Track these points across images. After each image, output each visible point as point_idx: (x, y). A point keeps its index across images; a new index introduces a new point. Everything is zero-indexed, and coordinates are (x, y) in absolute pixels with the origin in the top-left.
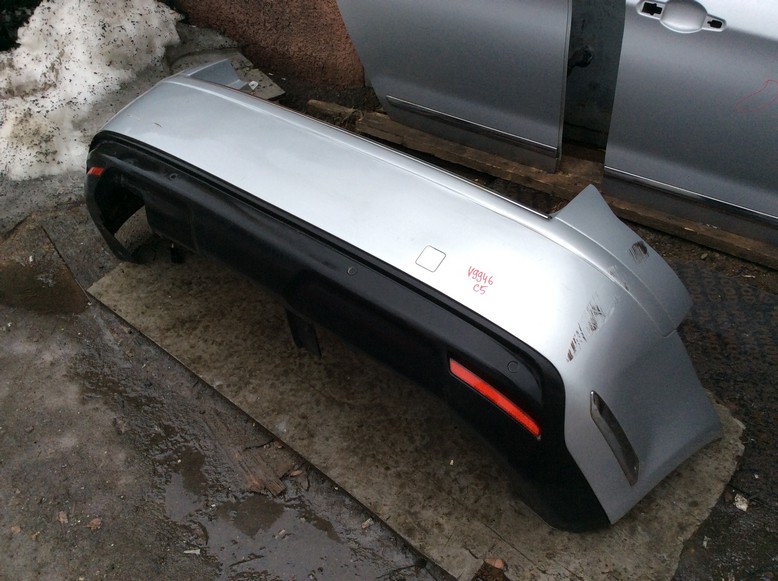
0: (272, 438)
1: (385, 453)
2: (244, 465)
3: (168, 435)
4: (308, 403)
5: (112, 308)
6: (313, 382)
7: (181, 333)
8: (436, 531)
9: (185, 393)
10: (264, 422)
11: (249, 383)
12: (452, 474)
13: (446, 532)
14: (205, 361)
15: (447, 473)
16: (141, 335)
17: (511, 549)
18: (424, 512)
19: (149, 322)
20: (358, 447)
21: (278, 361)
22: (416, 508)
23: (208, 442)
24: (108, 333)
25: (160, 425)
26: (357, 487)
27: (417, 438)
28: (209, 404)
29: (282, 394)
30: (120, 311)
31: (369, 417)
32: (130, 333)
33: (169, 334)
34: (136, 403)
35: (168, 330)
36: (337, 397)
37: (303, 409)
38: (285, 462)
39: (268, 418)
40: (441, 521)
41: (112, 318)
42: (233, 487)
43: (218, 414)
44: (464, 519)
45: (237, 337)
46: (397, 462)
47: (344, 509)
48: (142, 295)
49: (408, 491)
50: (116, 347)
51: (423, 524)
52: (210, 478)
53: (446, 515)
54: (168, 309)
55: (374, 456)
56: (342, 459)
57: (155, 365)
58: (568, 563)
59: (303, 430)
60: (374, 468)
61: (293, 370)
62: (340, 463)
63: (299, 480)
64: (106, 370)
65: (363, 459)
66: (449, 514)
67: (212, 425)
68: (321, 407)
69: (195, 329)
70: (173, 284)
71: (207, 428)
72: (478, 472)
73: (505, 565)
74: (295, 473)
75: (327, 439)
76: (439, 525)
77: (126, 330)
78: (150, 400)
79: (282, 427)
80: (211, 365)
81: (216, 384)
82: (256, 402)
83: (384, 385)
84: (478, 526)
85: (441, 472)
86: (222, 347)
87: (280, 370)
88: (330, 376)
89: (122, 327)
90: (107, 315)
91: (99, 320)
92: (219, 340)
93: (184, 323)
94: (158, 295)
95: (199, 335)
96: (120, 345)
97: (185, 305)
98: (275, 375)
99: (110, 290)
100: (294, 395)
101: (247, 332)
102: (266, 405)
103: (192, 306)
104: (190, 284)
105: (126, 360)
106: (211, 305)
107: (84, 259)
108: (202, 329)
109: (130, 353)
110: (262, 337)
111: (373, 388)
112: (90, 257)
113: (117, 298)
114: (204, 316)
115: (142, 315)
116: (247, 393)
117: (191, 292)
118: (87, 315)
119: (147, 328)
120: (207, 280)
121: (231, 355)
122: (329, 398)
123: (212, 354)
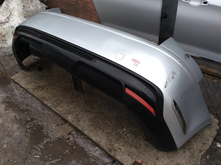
0: (66, 121)
1: (103, 126)
2: (56, 130)
3: (32, 121)
4: (79, 111)
5: (18, 83)
6: (80, 105)
7: (39, 90)
8: (119, 150)
9: (39, 108)
10: (64, 116)
11: (59, 105)
12: (125, 133)
13: (122, 151)
14: (46, 98)
15: (123, 133)
16: (26, 91)
17: (144, 157)
18: (115, 144)
19: (30, 87)
20: (94, 124)
21: (69, 99)
22: (112, 143)
23: (45, 123)
24: (16, 90)
25: (30, 118)
26: (93, 136)
27: (114, 122)
28: (46, 112)
29: (70, 108)
30: (21, 83)
31: (98, 116)
32: (23, 90)
33: (35, 90)
34: (23, 111)
35: (35, 89)
36: (88, 110)
37: (77, 113)
38: (70, 129)
39: (65, 115)
40: (121, 147)
41: (18, 86)
42: (52, 137)
43: (49, 114)
44: (129, 147)
45: (57, 92)
46: (107, 129)
47: (89, 144)
48: (28, 79)
49: (110, 138)
50: (18, 95)
51: (115, 148)
52: (45, 134)
53: (122, 145)
54: (36, 83)
55: (99, 127)
56: (89, 128)
57: (30, 99)
58: (163, 161)
59: (76, 119)
60: (99, 131)
61: (74, 101)
62: (88, 129)
63: (74, 135)
64: (14, 101)
65: (95, 128)
67: (47, 118)
68: (83, 112)
69: (44, 89)
70: (38, 77)
71: (45, 119)
72: (133, 133)
73: (142, 161)
74: (73, 133)
75: (84, 122)
76: (120, 149)
77: (22, 89)
78: (28, 110)
79: (70, 118)
80: (48, 99)
81: (49, 105)
82: (62, 110)
83: (103, 107)
84: (133, 149)
85: (121, 133)
86: (52, 94)
87: (70, 101)
88: (86, 103)
89: (21, 89)
90: (16, 85)
91: (14, 87)
92: (51, 92)
93: (40, 87)
94: (33, 79)
95: (45, 91)
96: (20, 94)
97: (41, 82)
98: (68, 103)
99: (18, 78)
100: (74, 109)
101: (60, 90)
102: (65, 111)
103: (43, 83)
104: (43, 77)
105: (21, 98)
106: (49, 83)
107: (11, 70)
108: (46, 89)
109: (22, 96)
110: (65, 92)
111: (100, 107)
112: (13, 69)
113: (20, 80)
114: (47, 85)
115: (27, 85)
116: (59, 108)
117: (44, 79)
118: (10, 85)
119: (28, 89)
120: (49, 76)
121: (54, 97)
122: (85, 110)
123: (48, 96)
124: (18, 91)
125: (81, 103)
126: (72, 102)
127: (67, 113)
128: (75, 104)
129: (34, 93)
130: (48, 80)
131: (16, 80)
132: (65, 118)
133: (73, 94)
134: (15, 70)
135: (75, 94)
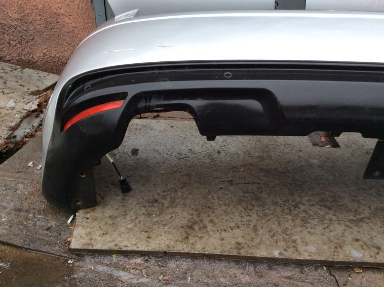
4: (345, 230)
6: (327, 218)
7: (200, 235)
11: (294, 241)
14: (245, 243)
16: (166, 255)
19: (161, 242)
21: (289, 217)
24: (122, 273)
28: (273, 275)
29: (322, 234)
30: (126, 246)
32: (146, 261)
33: (191, 241)
35: (187, 238)
36: (353, 218)
37: (349, 237)
39: (340, 254)
41: (114, 258)
45: (242, 217)
48: (129, 226)
54: (165, 225)
59: (369, 248)
61: (305, 217)
69: (205, 227)
70: (145, 207)
80: (254, 244)
81: (276, 254)
82: (318, 249)
83: (361, 197)
86: (242, 228)
87: (298, 221)
88: (330, 209)
89: (133, 261)
90: (106, 260)
91: (100, 268)
92: (232, 225)
93: (191, 227)
94: (142, 219)
95: (214, 229)
96: (148, 276)
97: (174, 215)
98: (301, 226)
99: (94, 237)
100: (331, 231)
101: (243, 210)
102: (325, 247)
103: (180, 214)
104: (156, 201)
105: (167, 284)
106: (193, 206)
107: (21, 230)
108: (211, 224)
109: (164, 276)
110: (256, 208)
111: (359, 202)
112: (25, 226)
113: (109, 239)
114: (199, 215)
115: (150, 240)
116: (304, 248)
117: (166, 205)
118: (83, 271)
119: (168, 246)
120: (166, 193)
121: (255, 229)
122: (350, 221)
123: (243, 237)
124: (132, 271)
125: (322, 213)
126: (305, 221)
127: (336, 248)
128: (315, 222)
129: (198, 248)
130: (182, 203)
131: (98, 247)
132: (352, 260)
133: (275, 203)
134: (34, 225)
135: (280, 201)
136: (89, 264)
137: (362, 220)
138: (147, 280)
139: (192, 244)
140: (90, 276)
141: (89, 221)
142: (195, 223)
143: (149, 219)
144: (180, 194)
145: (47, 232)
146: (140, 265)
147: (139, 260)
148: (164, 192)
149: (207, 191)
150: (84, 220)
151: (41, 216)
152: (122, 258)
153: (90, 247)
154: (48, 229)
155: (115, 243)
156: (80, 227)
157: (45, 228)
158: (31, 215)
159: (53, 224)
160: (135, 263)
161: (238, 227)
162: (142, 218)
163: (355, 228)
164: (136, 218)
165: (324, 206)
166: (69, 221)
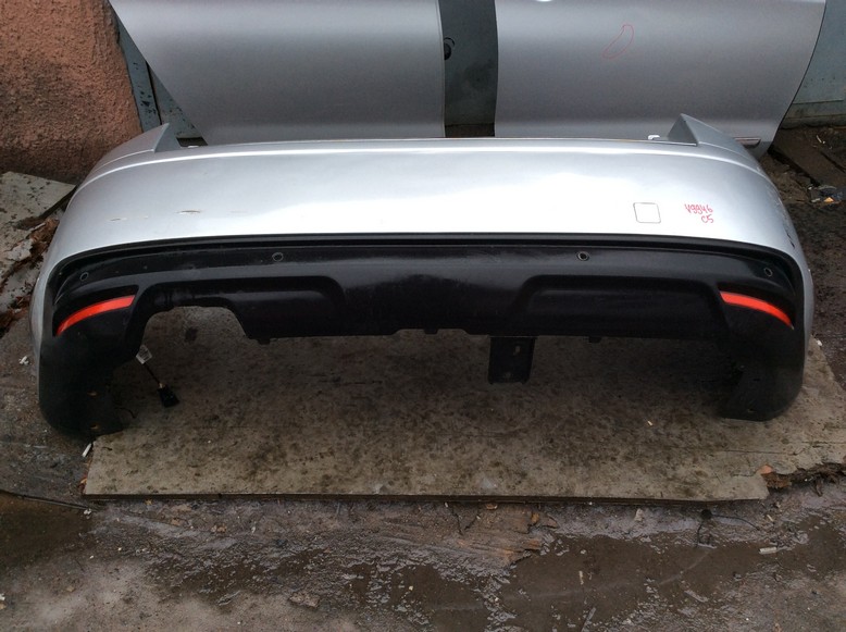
0: (477, 502)
1: (597, 450)
2: (479, 546)
5: (148, 492)
6: (465, 432)
7: (273, 468)
8: (702, 479)
9: (334, 525)
10: (466, 490)
11: (407, 470)
12: (661, 431)
13: (710, 474)
14: (337, 476)
15: (657, 433)
16: (222, 499)
17: (759, 455)
18: (678, 472)
19: (216, 479)
20: (570, 458)
21: (411, 434)
22: (670, 474)
23: (417, 552)
24: (159, 526)
25: (346, 571)
26: (610, 489)
27: (604, 422)
28: (375, 519)
29: (451, 458)
30: (164, 489)
31: (549, 430)
32: (195, 507)
33: (259, 477)
35: (254, 473)
36: (503, 431)
37: (487, 460)
38: (517, 516)
39: (465, 486)
40: (698, 469)
41: (148, 505)
42: (494, 572)
43: (395, 521)
44: (708, 457)
45: (341, 438)
46: (613, 450)
47: (607, 519)
48: (171, 459)
49: (648, 465)
50: (191, 534)
51: (688, 480)
52: (461, 579)
54: (224, 455)
55: (591, 457)
56: (570, 476)
57: (267, 520)
58: (799, 438)
59: (510, 475)
60: (603, 466)
61: (433, 433)
63: (544, 522)
65: (587, 465)
66: (695, 461)
67: (401, 534)
69: (283, 455)
71: (400, 541)
72: (674, 418)
73: (771, 467)
74: (534, 520)
75: (539, 469)
76: (699, 473)
78: (304, 557)
79: (488, 484)
80: (348, 477)
81: (377, 489)
82: (437, 480)
83: (527, 398)
84: (721, 454)
85: (652, 435)
86: (337, 455)
87: (422, 440)
88: (474, 418)
89: (175, 509)
90: (137, 508)
91: (129, 520)
92: (324, 450)
93: (263, 457)
94: (191, 448)
95: (297, 457)
96: (196, 527)
97: (239, 440)
98: (424, 447)
99: (118, 477)
100: (464, 453)
101: (345, 427)
102: (449, 477)
103: (249, 437)
104: (216, 418)
105: (222, 538)
106: (270, 424)
107: (14, 469)
108: (293, 451)
109: (218, 527)
110: (365, 423)
111: (521, 405)
112: (20, 463)
113: (140, 480)
114: (277, 438)
115: (200, 478)
116: (418, 478)
117: (230, 425)
118: (104, 525)
119: (225, 486)
120: (231, 404)
121: (356, 456)
122: (496, 436)
123: (335, 467)
124: (174, 522)
125: (459, 425)
126: (431, 439)
127: (464, 476)
128: (446, 440)
129: (269, 486)
130: (255, 419)
131: (124, 490)
132: (479, 493)
133: (396, 413)
134: (33, 460)
135: (403, 410)
136: (113, 515)
137: (514, 434)
138: (194, 533)
139: (260, 481)
140: (115, 531)
141: (112, 453)
142: (269, 451)
143: (201, 447)
144: (253, 405)
145: (51, 471)
146: (184, 513)
147: (184, 507)
148: (230, 402)
149: (297, 398)
150: (105, 451)
151: (42, 447)
152: (160, 504)
153: (113, 492)
154: (54, 466)
155: (148, 485)
156: (99, 463)
157: (49, 465)
158: (28, 446)
159: (61, 457)
160: (179, 511)
161: (332, 453)
162: (190, 446)
163: (501, 447)
164: (183, 446)
165: (467, 415)
166: (85, 454)
